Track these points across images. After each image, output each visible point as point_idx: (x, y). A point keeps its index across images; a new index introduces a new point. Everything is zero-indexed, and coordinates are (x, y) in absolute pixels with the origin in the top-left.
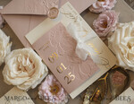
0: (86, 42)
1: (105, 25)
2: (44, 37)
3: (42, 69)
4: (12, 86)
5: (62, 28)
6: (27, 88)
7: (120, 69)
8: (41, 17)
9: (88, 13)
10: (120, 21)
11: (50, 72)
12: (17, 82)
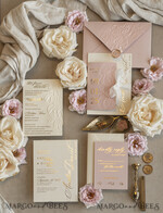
0: (121, 88)
1: (141, 87)
2: (99, 64)
3: (83, 83)
4: (58, 78)
5: (114, 68)
6: (65, 86)
7: (127, 119)
8: (107, 50)
9: (137, 72)
10: (151, 92)
11: (86, 88)
12: (62, 77)
